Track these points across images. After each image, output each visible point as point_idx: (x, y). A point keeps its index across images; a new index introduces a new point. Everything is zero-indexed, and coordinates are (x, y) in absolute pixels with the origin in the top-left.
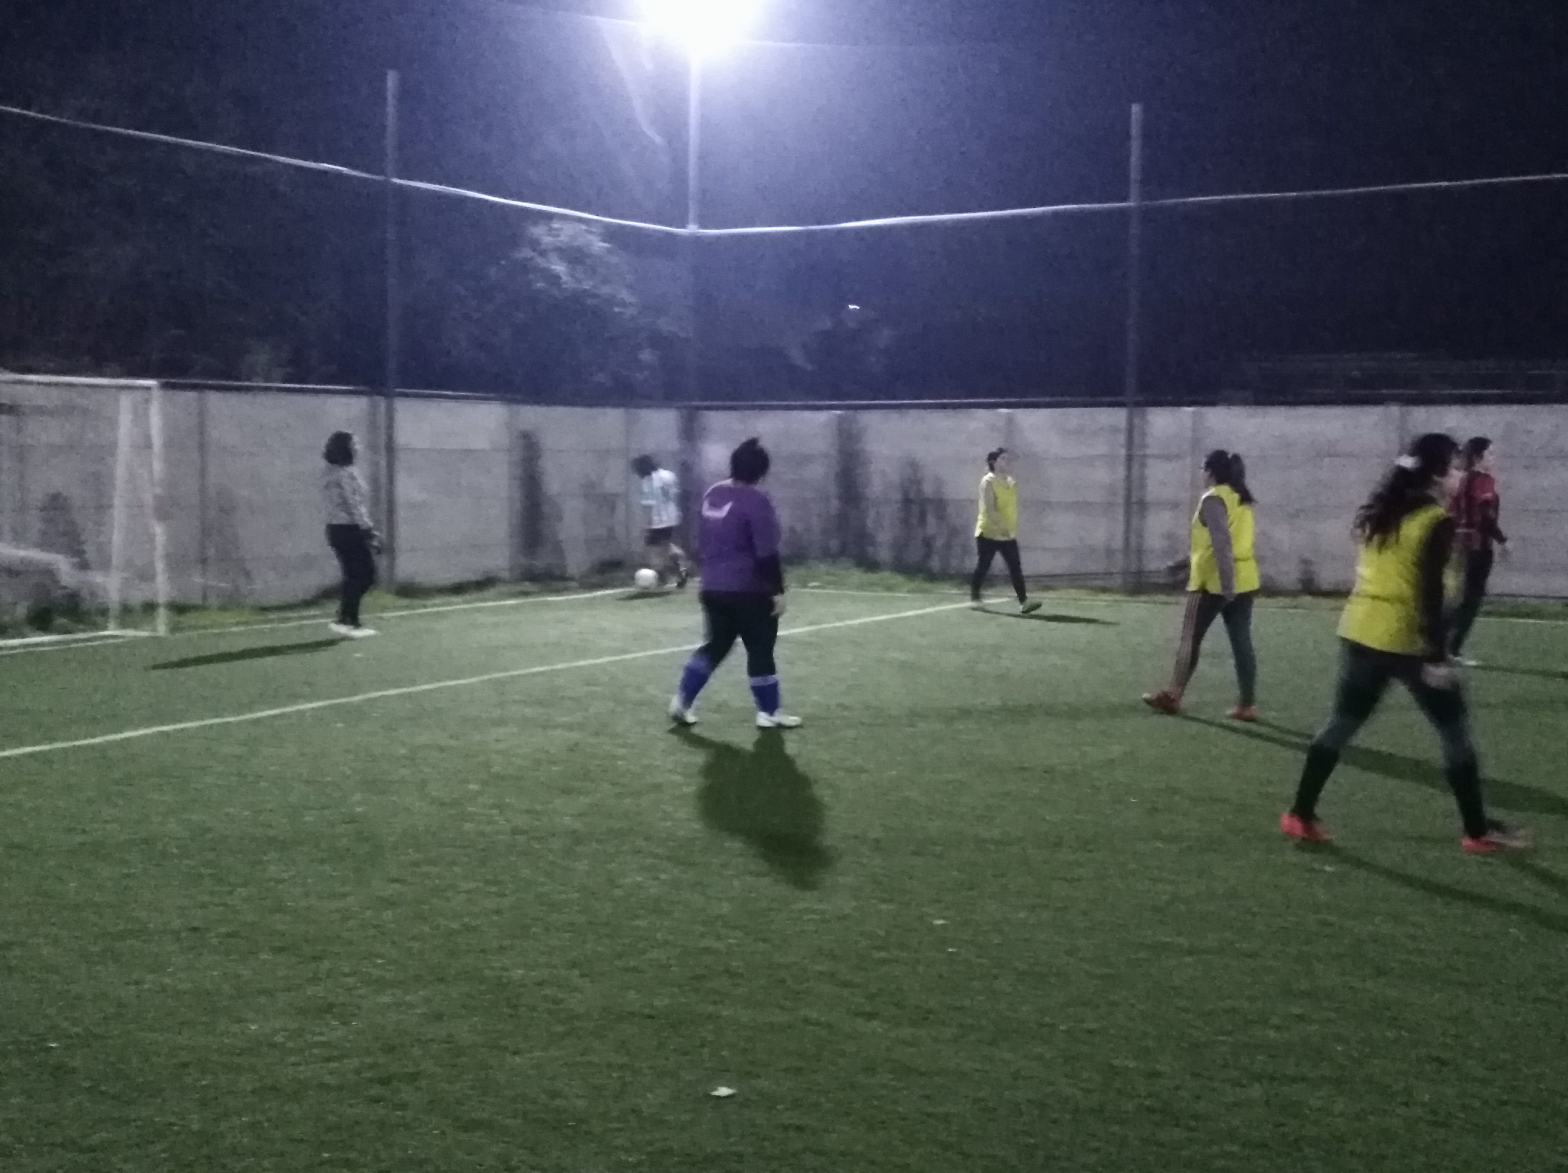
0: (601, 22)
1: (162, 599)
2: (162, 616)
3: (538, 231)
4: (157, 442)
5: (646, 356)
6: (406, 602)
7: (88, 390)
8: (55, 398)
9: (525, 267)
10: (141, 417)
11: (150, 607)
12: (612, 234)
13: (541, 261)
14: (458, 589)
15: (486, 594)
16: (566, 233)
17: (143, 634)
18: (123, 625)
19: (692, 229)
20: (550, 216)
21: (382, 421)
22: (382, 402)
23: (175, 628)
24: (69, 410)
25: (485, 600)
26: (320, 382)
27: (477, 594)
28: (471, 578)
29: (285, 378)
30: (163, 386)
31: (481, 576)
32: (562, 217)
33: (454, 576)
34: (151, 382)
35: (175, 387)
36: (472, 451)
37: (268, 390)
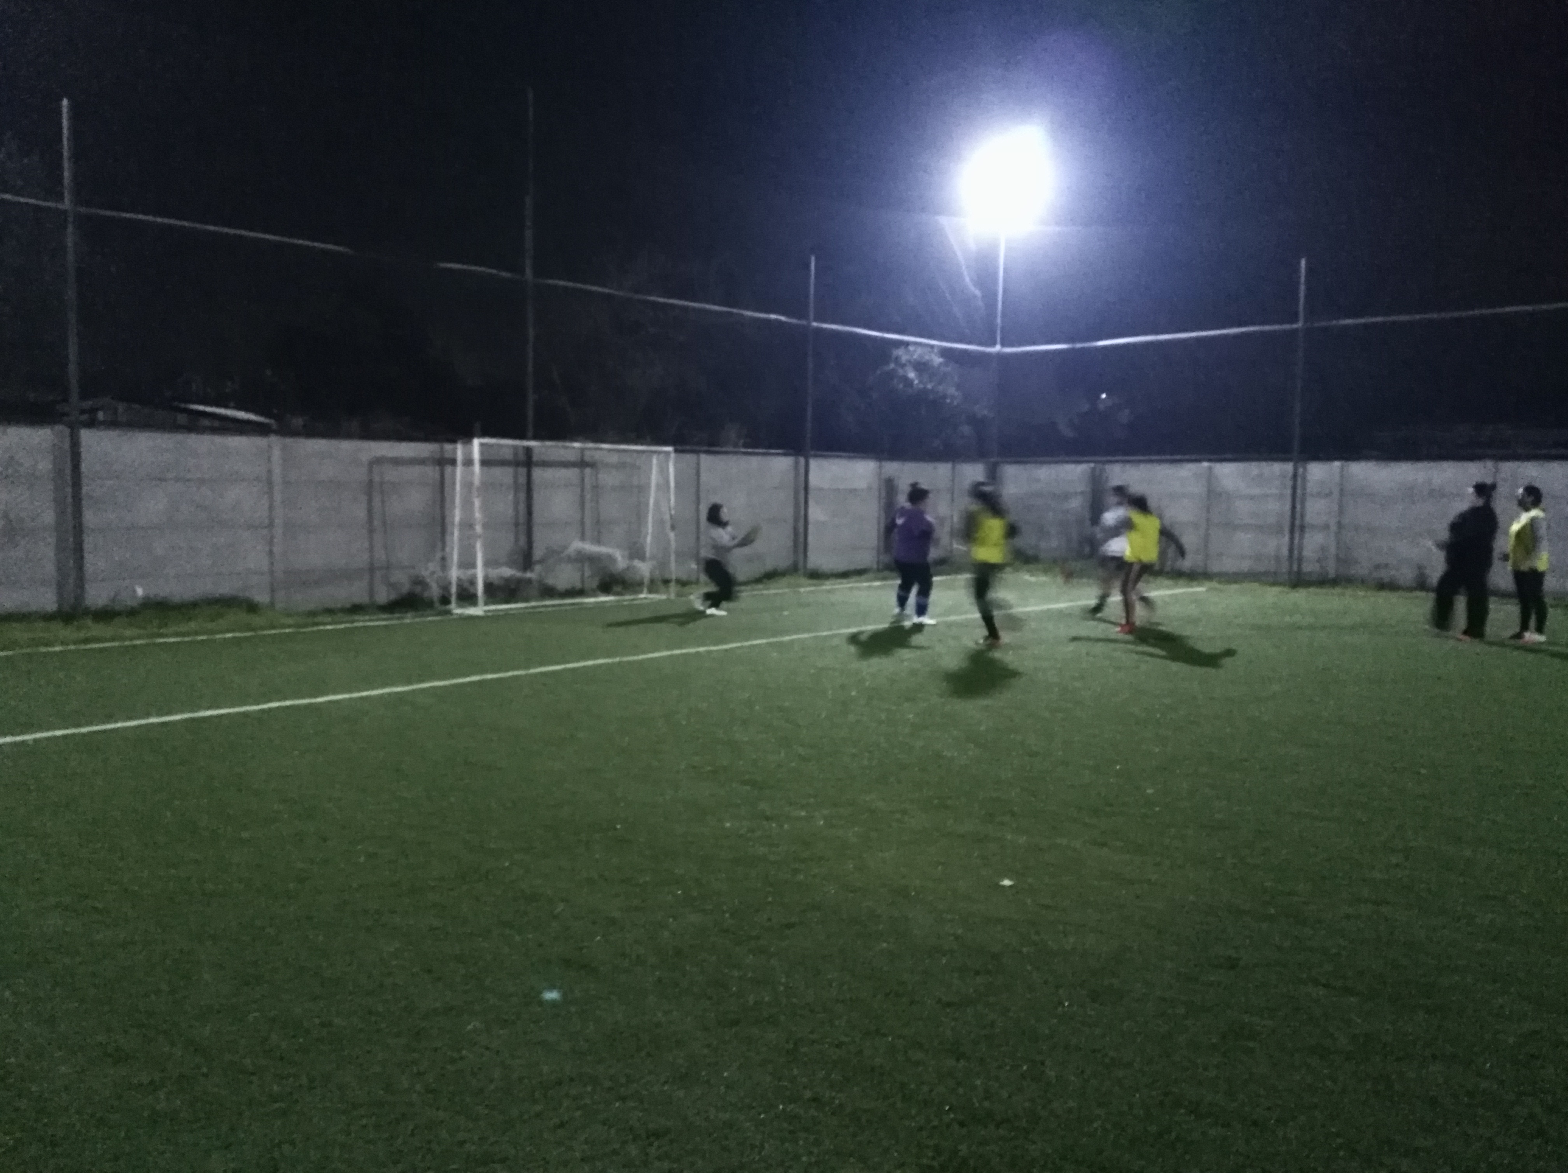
0: (943, 220)
1: (674, 577)
2: (673, 588)
3: (900, 352)
4: (672, 484)
5: (966, 430)
6: (815, 582)
7: (635, 455)
8: (614, 459)
9: (891, 375)
10: (663, 471)
11: (666, 582)
12: (946, 353)
13: (901, 372)
14: (845, 575)
15: (863, 577)
16: (917, 354)
17: (664, 597)
18: (650, 591)
19: (998, 348)
20: (907, 344)
21: (802, 471)
22: (802, 460)
23: (679, 595)
24: (621, 466)
25: (861, 581)
26: (766, 448)
27: (857, 578)
28: (852, 567)
29: (746, 446)
30: (676, 451)
31: (859, 567)
32: (915, 344)
33: (842, 567)
34: (669, 449)
35: (683, 451)
36: (855, 490)
37: (736, 453)
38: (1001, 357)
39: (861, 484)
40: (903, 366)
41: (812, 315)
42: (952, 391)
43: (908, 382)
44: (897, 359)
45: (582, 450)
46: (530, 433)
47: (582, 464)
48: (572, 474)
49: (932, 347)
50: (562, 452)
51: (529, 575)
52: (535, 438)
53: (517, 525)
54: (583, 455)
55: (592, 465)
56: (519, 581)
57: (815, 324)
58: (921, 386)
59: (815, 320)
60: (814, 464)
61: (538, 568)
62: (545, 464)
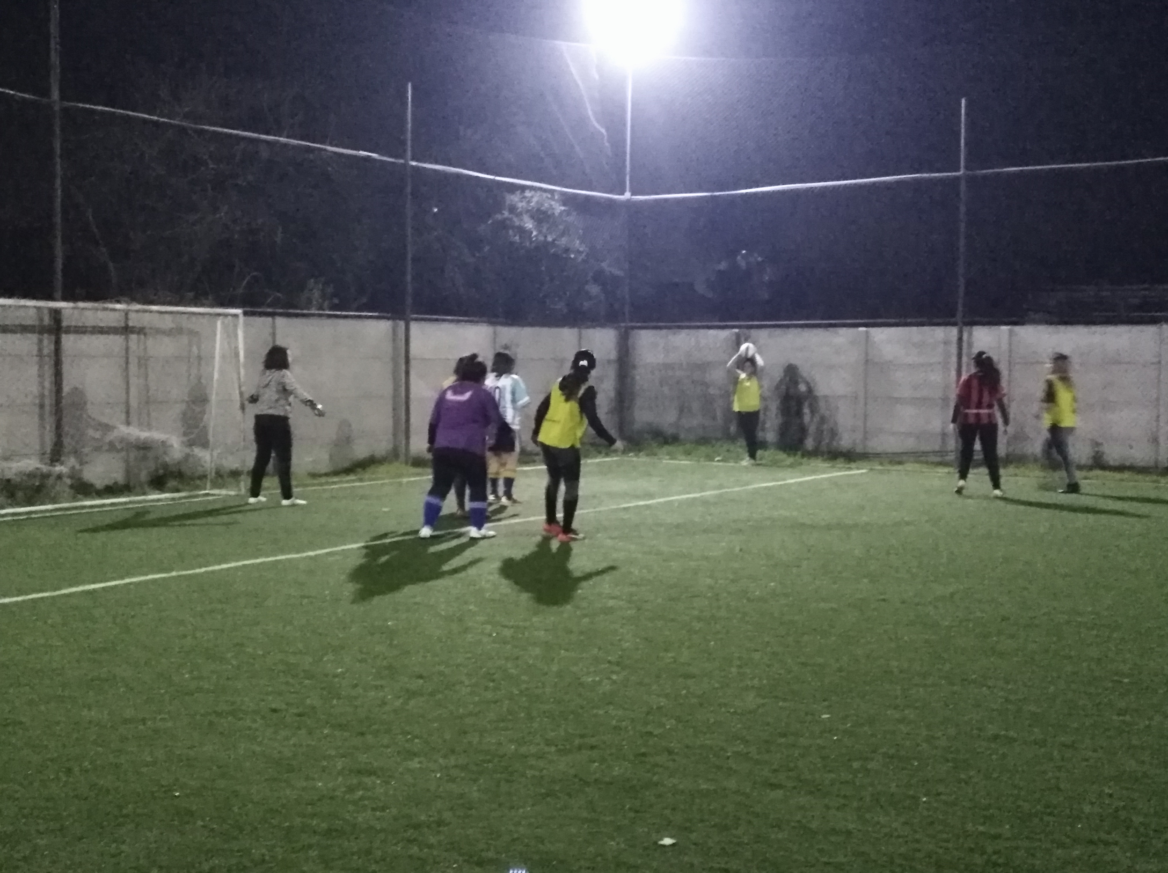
0: (562, 45)
1: (243, 468)
3: (514, 198)
4: (241, 352)
5: (594, 289)
6: (418, 470)
7: (194, 318)
8: (168, 322)
9: (504, 225)
10: (231, 337)
11: (235, 474)
12: (567, 200)
17: (231, 493)
18: (217, 486)
19: (627, 195)
20: (523, 188)
22: (402, 324)
26: (357, 310)
29: (333, 308)
30: (245, 314)
32: (532, 188)
34: (239, 311)
35: (253, 314)
37: (320, 316)
40: (519, 214)
41: (409, 153)
42: (576, 244)
43: (525, 234)
44: (512, 209)
45: (127, 313)
46: (58, 294)
47: (126, 330)
48: (116, 341)
49: (552, 192)
50: (100, 314)
51: (59, 469)
52: (65, 299)
53: (42, 406)
54: (127, 319)
55: (141, 331)
56: (45, 476)
57: (414, 163)
58: (541, 238)
59: (413, 159)
60: (415, 328)
61: (70, 460)
62: (80, 330)
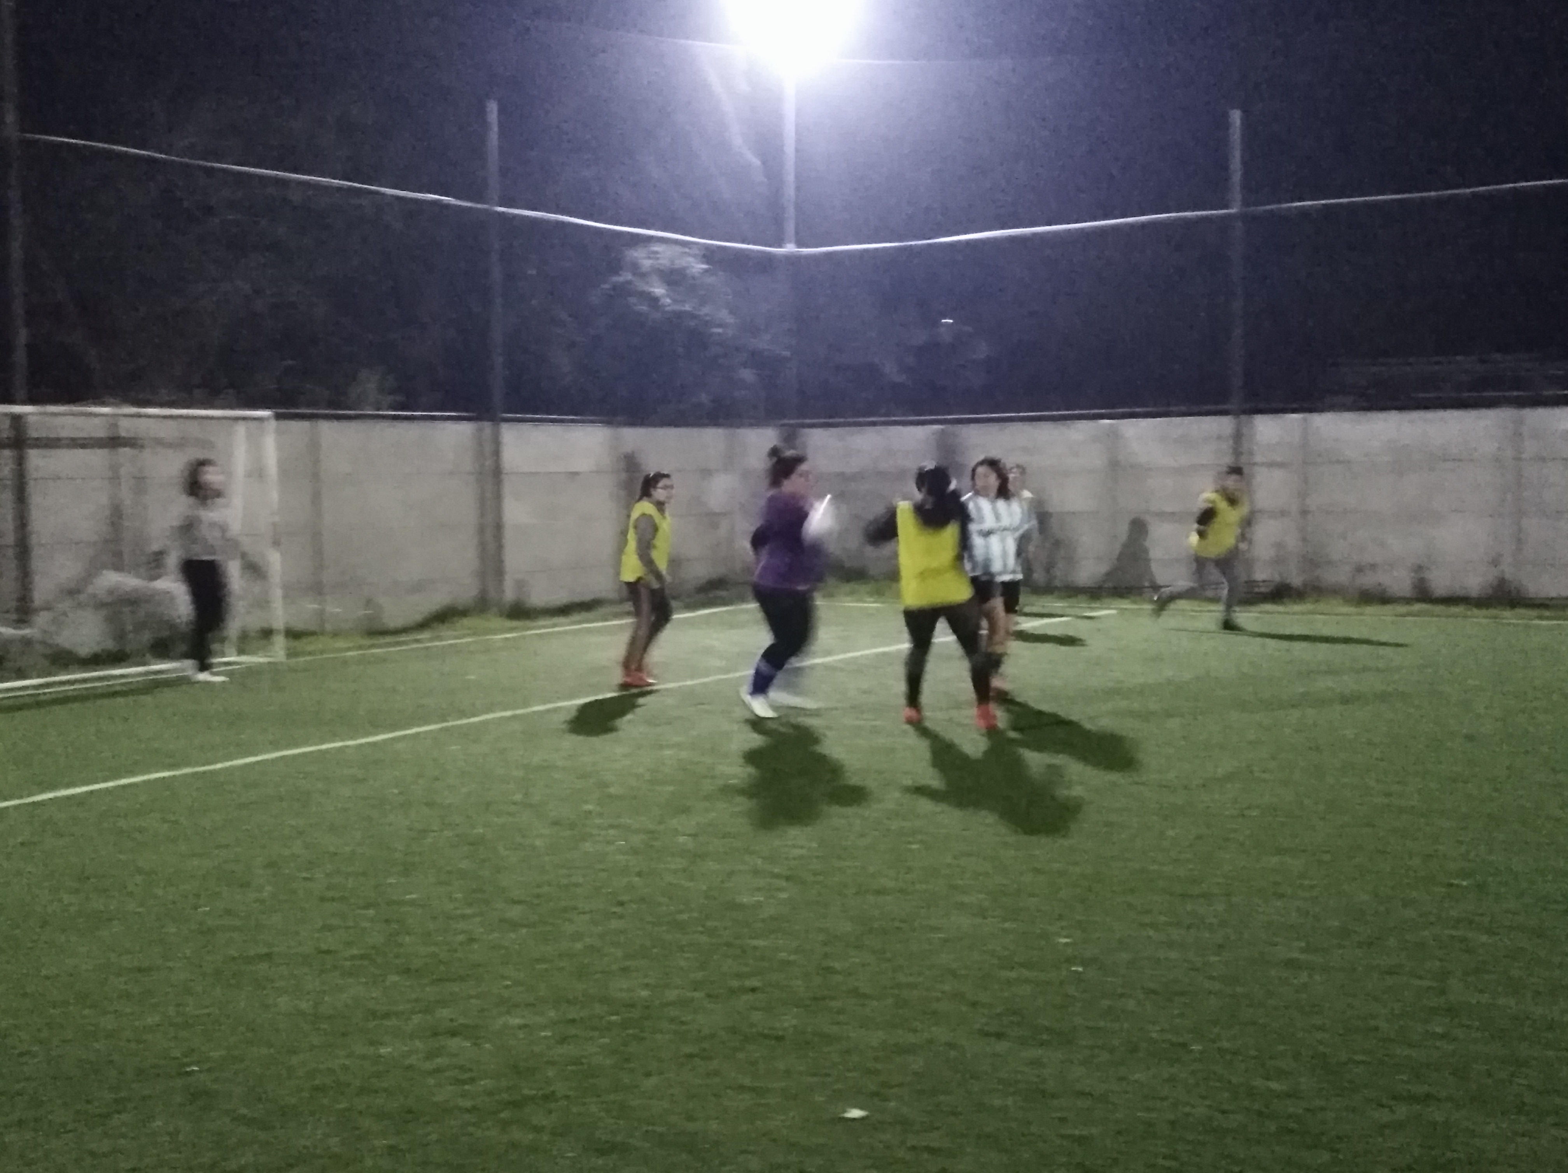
1: (279, 625)
2: (280, 643)
3: (638, 254)
4: (272, 470)
9: (623, 291)
11: (267, 633)
12: (709, 255)
13: (642, 286)
16: (665, 256)
17: (260, 660)
19: (790, 248)
21: (489, 444)
22: (487, 426)
23: (292, 653)
24: (185, 442)
27: (584, 615)
28: (577, 599)
29: (392, 406)
30: (277, 417)
31: (587, 597)
32: (662, 240)
33: (561, 598)
34: (267, 413)
35: (288, 417)
36: (576, 474)
37: (377, 417)
38: (793, 260)
39: (584, 464)
40: (643, 275)
41: (493, 196)
42: (724, 315)
43: (654, 301)
44: (635, 268)
45: (115, 419)
46: (20, 392)
47: (114, 442)
48: (97, 458)
49: (688, 246)
50: (80, 421)
52: (32, 400)
54: (115, 426)
55: (132, 443)
56: (9, 644)
57: (501, 209)
58: (674, 307)
59: (500, 204)
60: (507, 433)
61: (42, 619)
62: (51, 443)
